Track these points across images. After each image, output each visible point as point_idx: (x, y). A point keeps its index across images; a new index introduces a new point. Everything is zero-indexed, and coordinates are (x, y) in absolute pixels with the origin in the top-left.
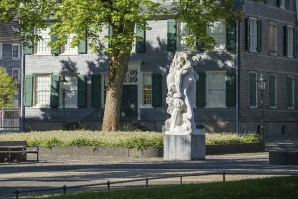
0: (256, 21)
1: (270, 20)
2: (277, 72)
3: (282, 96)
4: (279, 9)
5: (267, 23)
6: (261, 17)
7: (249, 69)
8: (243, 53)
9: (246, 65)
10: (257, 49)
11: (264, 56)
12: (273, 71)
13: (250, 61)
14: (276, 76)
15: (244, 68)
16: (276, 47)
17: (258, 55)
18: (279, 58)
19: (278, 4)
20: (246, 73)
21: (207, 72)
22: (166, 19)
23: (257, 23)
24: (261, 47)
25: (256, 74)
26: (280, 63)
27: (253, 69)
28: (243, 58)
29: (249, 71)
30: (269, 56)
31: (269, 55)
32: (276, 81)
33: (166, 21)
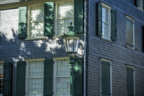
0: (110, 10)
1: (126, 15)
2: (135, 65)
3: (141, 89)
4: (136, 8)
5: (123, 16)
6: (116, 8)
7: (100, 56)
8: (92, 37)
9: (97, 52)
10: (111, 38)
11: (120, 46)
12: (130, 64)
13: (102, 48)
14: (134, 69)
15: (94, 54)
16: (134, 42)
17: (113, 44)
18: (137, 52)
19: (136, 4)
20: (96, 60)
21: (54, 59)
22: (18, 8)
23: (111, 11)
24: (116, 36)
25: (111, 63)
26: (139, 57)
27: (106, 57)
28: (93, 43)
29: (101, 58)
30: (126, 49)
31: (126, 47)
32: (134, 74)
33: (18, 9)
